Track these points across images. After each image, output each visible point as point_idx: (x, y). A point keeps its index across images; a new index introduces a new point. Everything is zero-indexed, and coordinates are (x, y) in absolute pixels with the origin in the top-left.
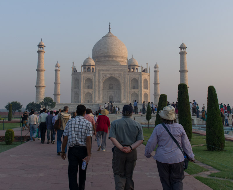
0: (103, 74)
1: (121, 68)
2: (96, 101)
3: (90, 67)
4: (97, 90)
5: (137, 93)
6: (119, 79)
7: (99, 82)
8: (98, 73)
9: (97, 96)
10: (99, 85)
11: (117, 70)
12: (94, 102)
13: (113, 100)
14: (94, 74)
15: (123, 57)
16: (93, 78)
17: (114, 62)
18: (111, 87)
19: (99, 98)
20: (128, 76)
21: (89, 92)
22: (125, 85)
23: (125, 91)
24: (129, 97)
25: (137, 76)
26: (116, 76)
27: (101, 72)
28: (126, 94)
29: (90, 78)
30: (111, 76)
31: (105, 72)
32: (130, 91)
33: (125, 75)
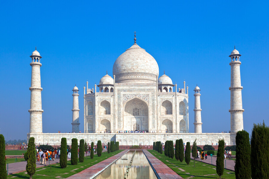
0: (124, 95)
1: (149, 88)
2: (116, 130)
3: (108, 87)
4: (117, 116)
5: (170, 119)
6: (146, 102)
7: (119, 105)
8: (118, 94)
9: (117, 123)
10: (119, 110)
11: (144, 90)
12: (112, 131)
13: (139, 129)
14: (112, 95)
15: (151, 75)
16: (110, 102)
17: (140, 80)
18: (135, 113)
19: (119, 126)
20: (158, 97)
21: (106, 119)
22: (154, 109)
23: (154, 117)
24: (160, 125)
25: (171, 97)
26: (142, 98)
27: (121, 93)
28: (156, 121)
29: (107, 100)
30: (134, 97)
31: (127, 93)
32: (161, 118)
33: (154, 96)
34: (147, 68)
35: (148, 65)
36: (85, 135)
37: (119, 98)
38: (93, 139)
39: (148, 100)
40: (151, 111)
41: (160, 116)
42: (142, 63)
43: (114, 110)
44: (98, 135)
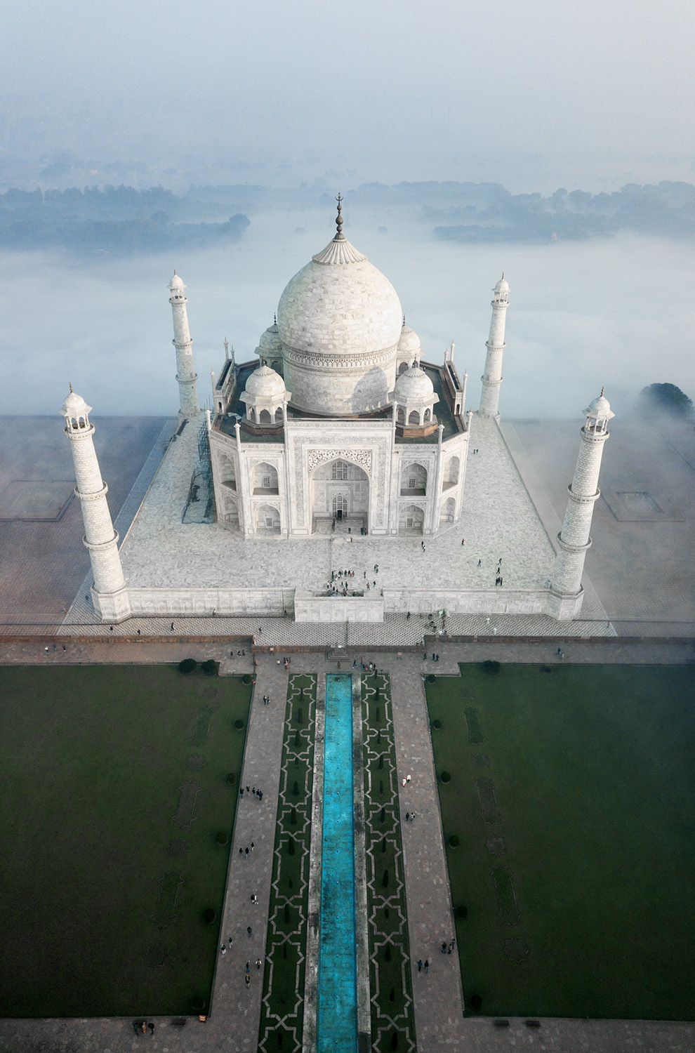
0: (310, 451)
1: (372, 434)
2: (292, 530)
4: (293, 499)
5: (419, 506)
6: (365, 468)
7: (299, 475)
8: (296, 449)
9: (295, 515)
10: (298, 485)
11: (359, 440)
12: (285, 532)
13: (345, 507)
14: (281, 451)
16: (278, 465)
18: (339, 473)
19: (300, 521)
20: (394, 458)
21: (269, 504)
22: (382, 485)
23: (382, 502)
24: (394, 519)
25: (425, 457)
26: (354, 459)
27: (303, 446)
28: (386, 510)
29: (269, 463)
30: (336, 457)
31: (319, 447)
32: (398, 503)
33: (384, 454)
34: (369, 340)
39: (369, 465)
40: (376, 489)
41: (396, 499)
42: (356, 327)
43: (287, 486)
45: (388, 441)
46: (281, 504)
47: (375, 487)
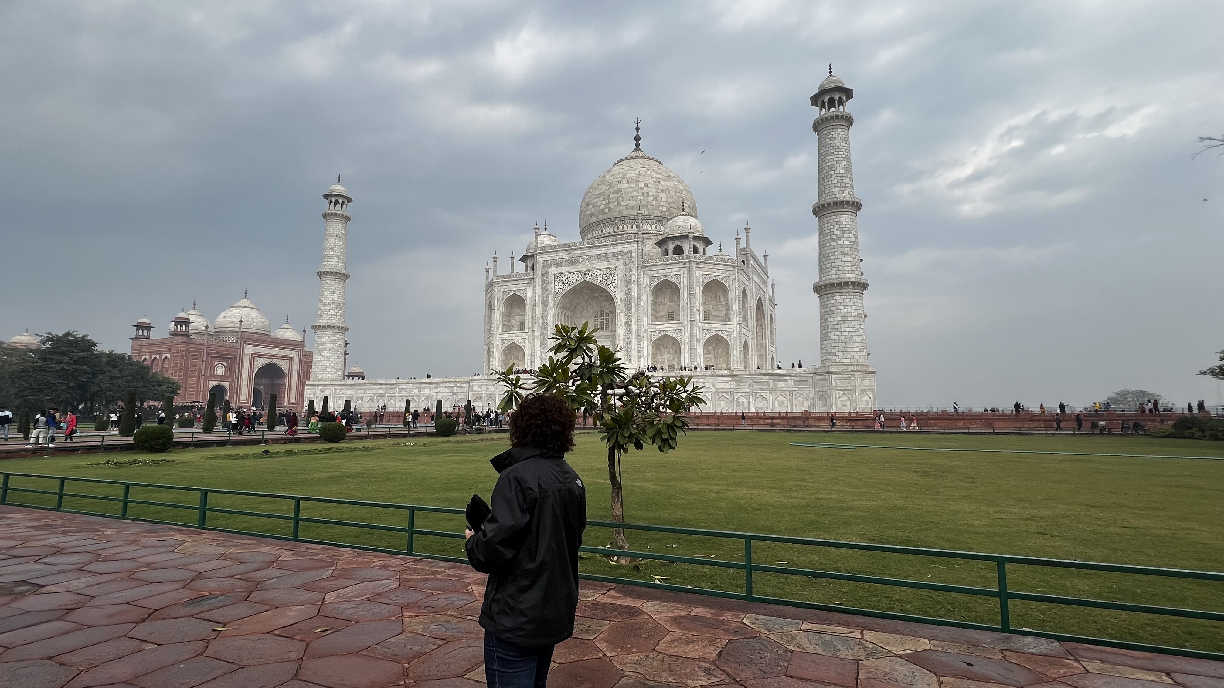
0: (556, 275)
1: (617, 249)
4: (537, 334)
5: (674, 335)
6: (611, 289)
7: (545, 304)
8: (543, 275)
9: (538, 353)
10: (545, 316)
11: (605, 257)
14: (530, 279)
16: (526, 294)
18: (600, 325)
20: (641, 274)
21: (515, 341)
22: (629, 309)
23: (630, 331)
24: (645, 354)
25: (675, 271)
26: (599, 280)
27: (550, 270)
28: (634, 341)
29: (519, 294)
30: (581, 279)
31: (565, 269)
32: (648, 332)
33: (630, 271)
34: (644, 203)
35: (648, 193)
36: (414, 384)
37: (545, 283)
38: (431, 393)
39: (614, 286)
40: (622, 314)
41: (646, 326)
42: (630, 190)
43: (533, 317)
44: (442, 385)
45: (633, 255)
46: (527, 341)
47: (622, 313)
